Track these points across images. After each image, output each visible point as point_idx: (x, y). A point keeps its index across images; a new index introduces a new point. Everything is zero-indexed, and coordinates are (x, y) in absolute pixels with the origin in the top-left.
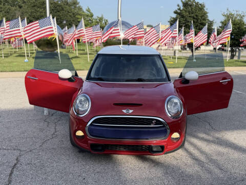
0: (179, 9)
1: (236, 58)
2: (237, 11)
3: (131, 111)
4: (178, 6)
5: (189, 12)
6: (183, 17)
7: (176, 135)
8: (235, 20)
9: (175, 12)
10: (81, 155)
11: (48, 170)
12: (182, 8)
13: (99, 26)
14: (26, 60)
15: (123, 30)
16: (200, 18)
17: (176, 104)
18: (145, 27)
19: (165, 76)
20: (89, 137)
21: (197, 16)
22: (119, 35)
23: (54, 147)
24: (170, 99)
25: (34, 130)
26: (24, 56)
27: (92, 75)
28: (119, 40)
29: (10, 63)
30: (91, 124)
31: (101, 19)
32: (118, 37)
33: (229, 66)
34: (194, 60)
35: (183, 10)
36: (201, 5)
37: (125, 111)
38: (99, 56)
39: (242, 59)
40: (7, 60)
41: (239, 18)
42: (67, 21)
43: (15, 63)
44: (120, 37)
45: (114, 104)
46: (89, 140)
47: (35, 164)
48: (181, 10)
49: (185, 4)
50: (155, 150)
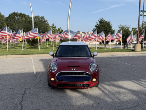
0: (97, 25)
1: (126, 48)
2: (126, 25)
3: (75, 69)
4: (97, 23)
5: (103, 26)
6: (99, 28)
7: (94, 80)
8: (125, 30)
9: (96, 26)
10: (53, 90)
11: (39, 96)
12: (99, 24)
13: (58, 33)
14: (23, 49)
15: (70, 35)
16: (108, 29)
17: (94, 66)
18: (81, 33)
19: (90, 55)
20: (57, 80)
21: (106, 28)
22: (69, 37)
23: (41, 87)
24: (92, 64)
25: (31, 80)
26: (22, 48)
27: (57, 54)
28: (68, 39)
29: (15, 51)
30: (58, 75)
31: (59, 29)
32: (68, 38)
33: (122, 52)
34: (105, 49)
35: (100, 25)
36: (108, 22)
37: (72, 69)
38: (60, 46)
39: (129, 48)
40: (13, 49)
41: (127, 28)
42: (42, 30)
43: (17, 51)
44: (69, 38)
45: (68, 66)
46: (57, 82)
47: (33, 94)
48: (98, 25)
49: (101, 22)
50: (85, 86)
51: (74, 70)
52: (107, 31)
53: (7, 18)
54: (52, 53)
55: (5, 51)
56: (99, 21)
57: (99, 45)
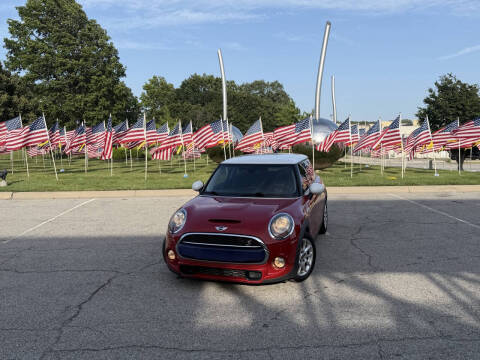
0: (433, 96)
3: (224, 229)
4: (431, 91)
5: (449, 100)
6: (439, 107)
9: (427, 101)
12: (437, 94)
16: (468, 108)
21: (463, 105)
24: (278, 216)
30: (181, 243)
35: (440, 96)
36: (470, 87)
45: (209, 221)
46: (178, 261)
48: (436, 98)
49: (443, 88)
50: (252, 276)
51: (222, 230)
52: (464, 114)
53: (178, 90)
54: (198, 184)
55: (139, 179)
56: (436, 84)
57: (448, 161)
